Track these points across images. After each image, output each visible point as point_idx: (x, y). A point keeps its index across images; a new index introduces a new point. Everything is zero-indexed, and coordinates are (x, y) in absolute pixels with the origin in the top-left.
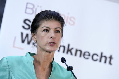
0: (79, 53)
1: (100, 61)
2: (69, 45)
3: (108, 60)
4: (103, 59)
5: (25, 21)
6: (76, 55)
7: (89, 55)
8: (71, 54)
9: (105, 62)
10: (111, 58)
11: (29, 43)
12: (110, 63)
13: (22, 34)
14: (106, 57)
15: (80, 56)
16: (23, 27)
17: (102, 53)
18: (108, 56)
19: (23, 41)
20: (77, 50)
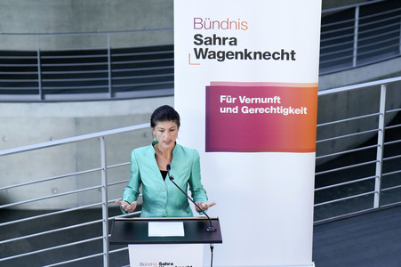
0: (258, 55)
1: (282, 59)
2: (246, 50)
3: (290, 56)
4: (285, 56)
5: (195, 37)
6: (255, 58)
7: (270, 55)
8: (250, 58)
9: (288, 59)
10: (293, 53)
11: (204, 57)
12: (293, 59)
13: (195, 49)
14: (287, 54)
15: (260, 58)
16: (195, 43)
17: (283, 51)
18: (290, 52)
19: (198, 57)
20: (255, 53)
